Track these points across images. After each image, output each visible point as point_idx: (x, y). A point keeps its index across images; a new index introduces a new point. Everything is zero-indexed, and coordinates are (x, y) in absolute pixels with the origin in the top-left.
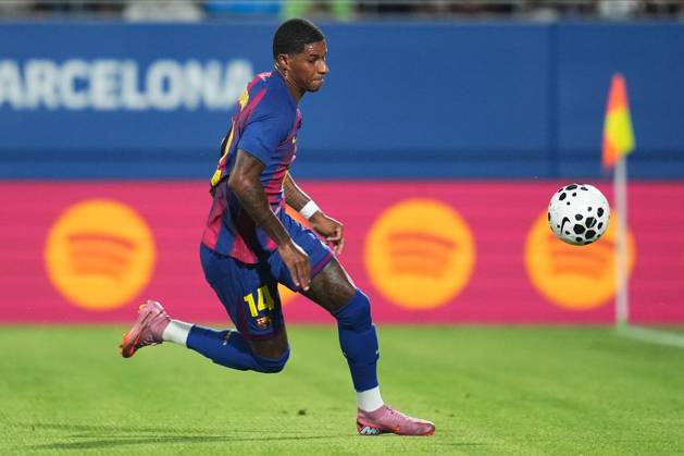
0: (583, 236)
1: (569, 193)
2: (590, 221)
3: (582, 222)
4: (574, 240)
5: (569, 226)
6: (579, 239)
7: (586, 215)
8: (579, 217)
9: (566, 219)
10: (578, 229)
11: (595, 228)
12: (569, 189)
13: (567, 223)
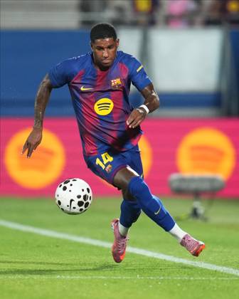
0: (83, 207)
1: (68, 185)
2: (85, 197)
3: (82, 199)
4: (78, 211)
5: (75, 204)
6: (81, 210)
7: (82, 194)
8: (79, 197)
9: (72, 200)
10: (80, 204)
11: (88, 201)
12: (66, 183)
13: (73, 202)
